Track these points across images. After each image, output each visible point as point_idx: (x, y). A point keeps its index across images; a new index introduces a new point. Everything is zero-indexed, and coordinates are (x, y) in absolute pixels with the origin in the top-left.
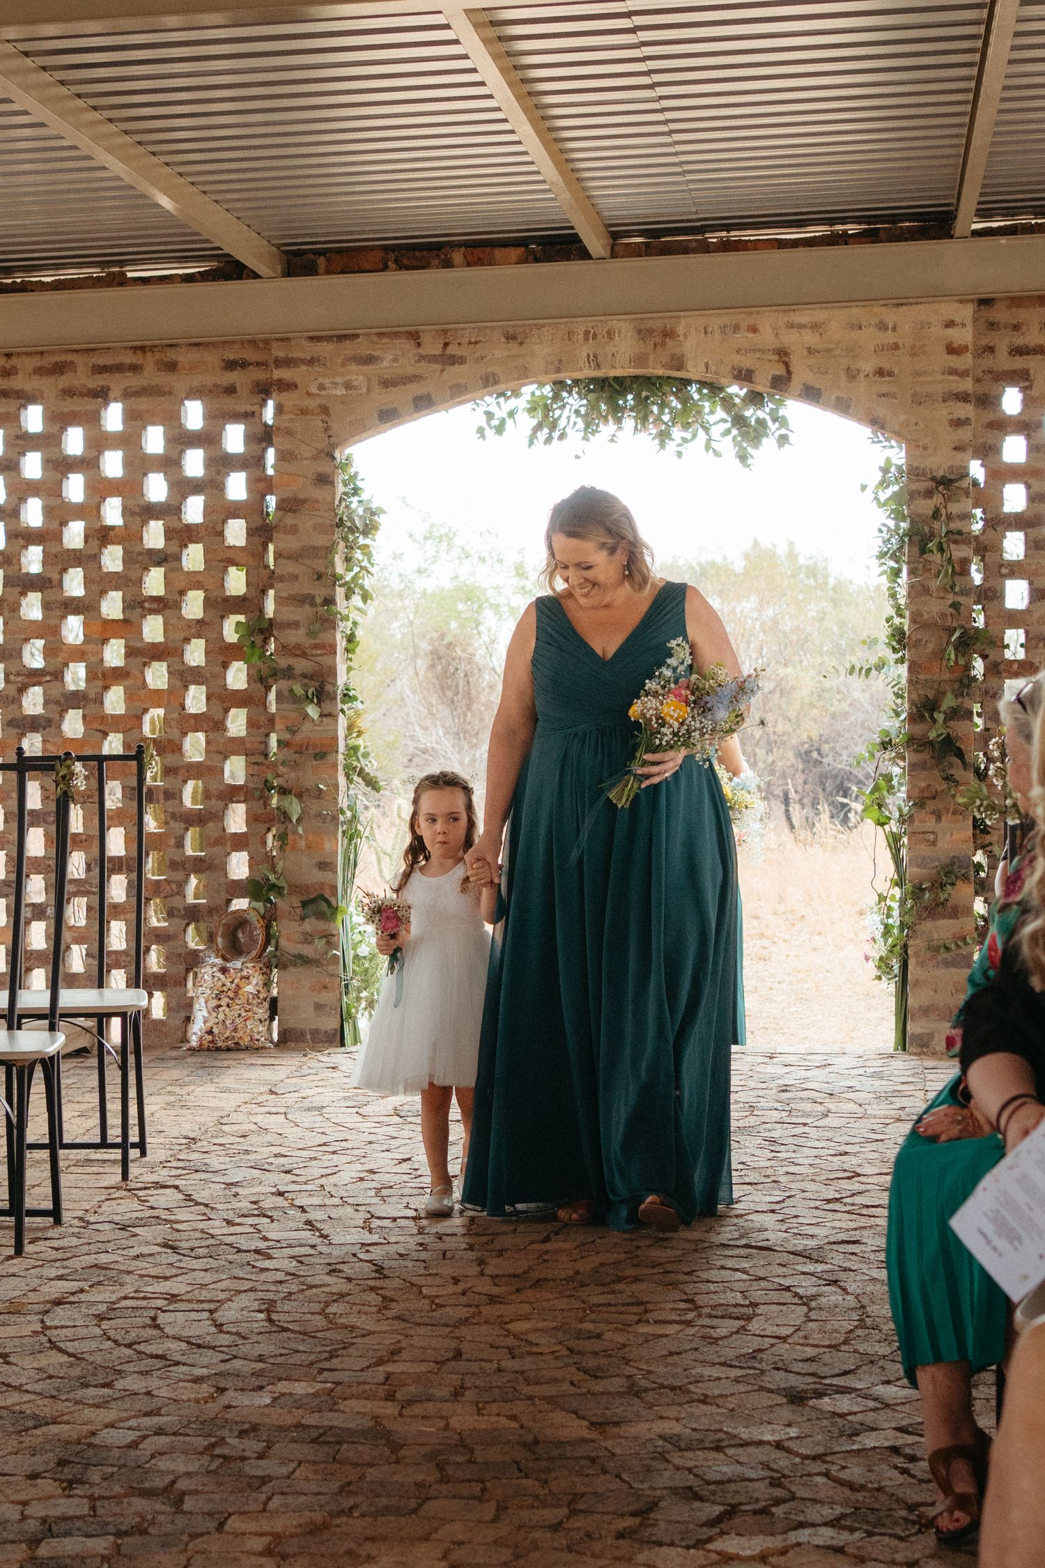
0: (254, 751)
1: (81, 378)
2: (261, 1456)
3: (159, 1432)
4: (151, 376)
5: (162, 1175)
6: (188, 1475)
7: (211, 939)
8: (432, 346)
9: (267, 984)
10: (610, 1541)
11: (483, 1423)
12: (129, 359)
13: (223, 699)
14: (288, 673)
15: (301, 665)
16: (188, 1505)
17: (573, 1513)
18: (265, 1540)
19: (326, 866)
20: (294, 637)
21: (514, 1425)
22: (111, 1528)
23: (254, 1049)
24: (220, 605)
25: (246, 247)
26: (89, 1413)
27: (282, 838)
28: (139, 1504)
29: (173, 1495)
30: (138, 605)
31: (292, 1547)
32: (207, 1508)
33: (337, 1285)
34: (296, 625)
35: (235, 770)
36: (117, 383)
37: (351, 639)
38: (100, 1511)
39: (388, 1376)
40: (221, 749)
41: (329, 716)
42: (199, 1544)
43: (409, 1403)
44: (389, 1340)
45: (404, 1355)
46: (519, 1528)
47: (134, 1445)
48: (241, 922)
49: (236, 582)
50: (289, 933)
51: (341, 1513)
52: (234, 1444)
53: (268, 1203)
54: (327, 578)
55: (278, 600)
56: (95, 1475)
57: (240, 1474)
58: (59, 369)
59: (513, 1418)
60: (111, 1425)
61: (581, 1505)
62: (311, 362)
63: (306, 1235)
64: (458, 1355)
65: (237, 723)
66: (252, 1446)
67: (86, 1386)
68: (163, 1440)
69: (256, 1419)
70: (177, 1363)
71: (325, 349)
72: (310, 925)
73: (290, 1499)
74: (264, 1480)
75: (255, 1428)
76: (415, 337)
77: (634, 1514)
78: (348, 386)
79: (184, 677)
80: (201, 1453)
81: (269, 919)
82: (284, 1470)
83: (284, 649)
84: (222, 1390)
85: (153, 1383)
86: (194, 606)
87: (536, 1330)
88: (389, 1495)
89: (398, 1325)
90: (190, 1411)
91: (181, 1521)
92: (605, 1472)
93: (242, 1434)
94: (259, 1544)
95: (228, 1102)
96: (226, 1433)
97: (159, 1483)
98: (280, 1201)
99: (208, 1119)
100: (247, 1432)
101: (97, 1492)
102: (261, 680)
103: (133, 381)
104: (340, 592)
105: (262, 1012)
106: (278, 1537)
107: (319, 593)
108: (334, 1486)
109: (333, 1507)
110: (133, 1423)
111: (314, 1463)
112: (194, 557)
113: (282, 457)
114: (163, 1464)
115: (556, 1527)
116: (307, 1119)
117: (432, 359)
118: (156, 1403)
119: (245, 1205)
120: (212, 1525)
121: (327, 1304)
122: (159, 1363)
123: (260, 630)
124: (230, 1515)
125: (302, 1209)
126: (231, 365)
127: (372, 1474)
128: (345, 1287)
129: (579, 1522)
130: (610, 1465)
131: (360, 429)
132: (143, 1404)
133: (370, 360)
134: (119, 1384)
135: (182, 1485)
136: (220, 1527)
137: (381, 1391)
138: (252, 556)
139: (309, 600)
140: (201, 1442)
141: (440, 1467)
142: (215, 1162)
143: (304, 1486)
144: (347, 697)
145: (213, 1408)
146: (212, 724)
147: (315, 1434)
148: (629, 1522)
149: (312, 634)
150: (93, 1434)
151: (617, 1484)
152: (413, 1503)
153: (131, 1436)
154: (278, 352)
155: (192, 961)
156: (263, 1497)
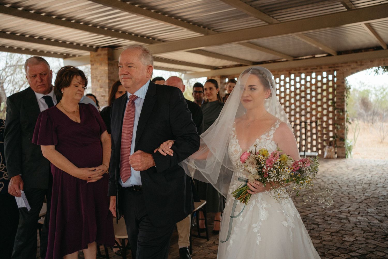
0: (333, 119)
1: (309, 70)
2: (330, 220)
3: (317, 215)
4: (319, 69)
5: (319, 177)
6: (320, 222)
7: (327, 144)
8: (359, 63)
9: (335, 150)
10: (380, 239)
11: (362, 218)
12: (316, 67)
13: (328, 112)
14: (338, 109)
15: (340, 107)
16: (320, 226)
17: (375, 234)
18: (330, 233)
19: (343, 134)
20: (339, 104)
21: (367, 219)
22: (309, 229)
23: (333, 158)
24: (328, 100)
25: (331, 52)
26: (308, 212)
27: (337, 131)
28: (313, 225)
29: (318, 225)
30: (317, 100)
31: (334, 234)
32: (322, 227)
33: (342, 195)
34: (339, 102)
35: (330, 122)
36: (314, 71)
37: (347, 104)
38: (308, 226)
39: (349, 210)
40: (328, 118)
41: (344, 114)
42: (321, 232)
43: (351, 214)
44: (349, 205)
45: (351, 207)
46: (367, 235)
47: (313, 217)
48: (331, 142)
49: (331, 96)
50: (338, 143)
51: (341, 230)
52: (327, 218)
53: (334, 182)
54: (343, 96)
55: (337, 99)
56: (308, 221)
57: (327, 223)
58: (306, 69)
59: (367, 218)
60: (310, 214)
61: (376, 233)
62: (342, 66)
63: (339, 187)
64: (359, 207)
65: (331, 115)
66: (329, 219)
67: (307, 207)
68: (317, 217)
69: (330, 215)
70: (319, 205)
71: (343, 65)
72: (341, 142)
73: (334, 227)
74: (331, 224)
75: (330, 216)
76: (357, 62)
77: (385, 235)
78: (347, 69)
79: (323, 109)
80: (322, 219)
81: (335, 141)
82: (333, 223)
83: (337, 105)
84: (325, 210)
85: (316, 208)
86: (325, 100)
87: (371, 205)
88: (348, 228)
89: (351, 202)
90: (321, 212)
91: (319, 229)
92: (380, 228)
93: (328, 217)
94: (329, 233)
95: (329, 166)
96: (325, 216)
97: (316, 223)
98: (335, 182)
99: (326, 169)
100: (329, 216)
101: (308, 223)
102: (334, 109)
103: (316, 70)
104: (345, 98)
105: (334, 153)
106: (332, 233)
107: (342, 98)
108: (340, 226)
109: (340, 229)
110: (313, 214)
111: (338, 222)
112: (325, 93)
113: (337, 79)
114: (317, 220)
115: (372, 236)
116: (340, 169)
117: (359, 65)
118: (316, 211)
119: (330, 182)
120: (323, 230)
121: (341, 198)
122: (317, 205)
123: (334, 103)
124: (325, 228)
125: (338, 183)
126: (330, 67)
127: (346, 225)
128: (344, 196)
129: (376, 236)
130: (382, 227)
131: (348, 75)
132: (314, 211)
133: (350, 66)
134: (312, 208)
135: (319, 223)
136: (324, 230)
137: (348, 212)
138: (333, 93)
139: (341, 99)
140: (322, 217)
141: (356, 225)
142: (327, 175)
143: (336, 225)
144: (346, 112)
145: (324, 212)
146: (327, 115)
147: (338, 218)
148: (384, 237)
149: (341, 103)
150: (308, 215)
151: (382, 231)
152: (351, 230)
153: (313, 216)
154: (337, 65)
155: (325, 147)
156: (330, 226)
